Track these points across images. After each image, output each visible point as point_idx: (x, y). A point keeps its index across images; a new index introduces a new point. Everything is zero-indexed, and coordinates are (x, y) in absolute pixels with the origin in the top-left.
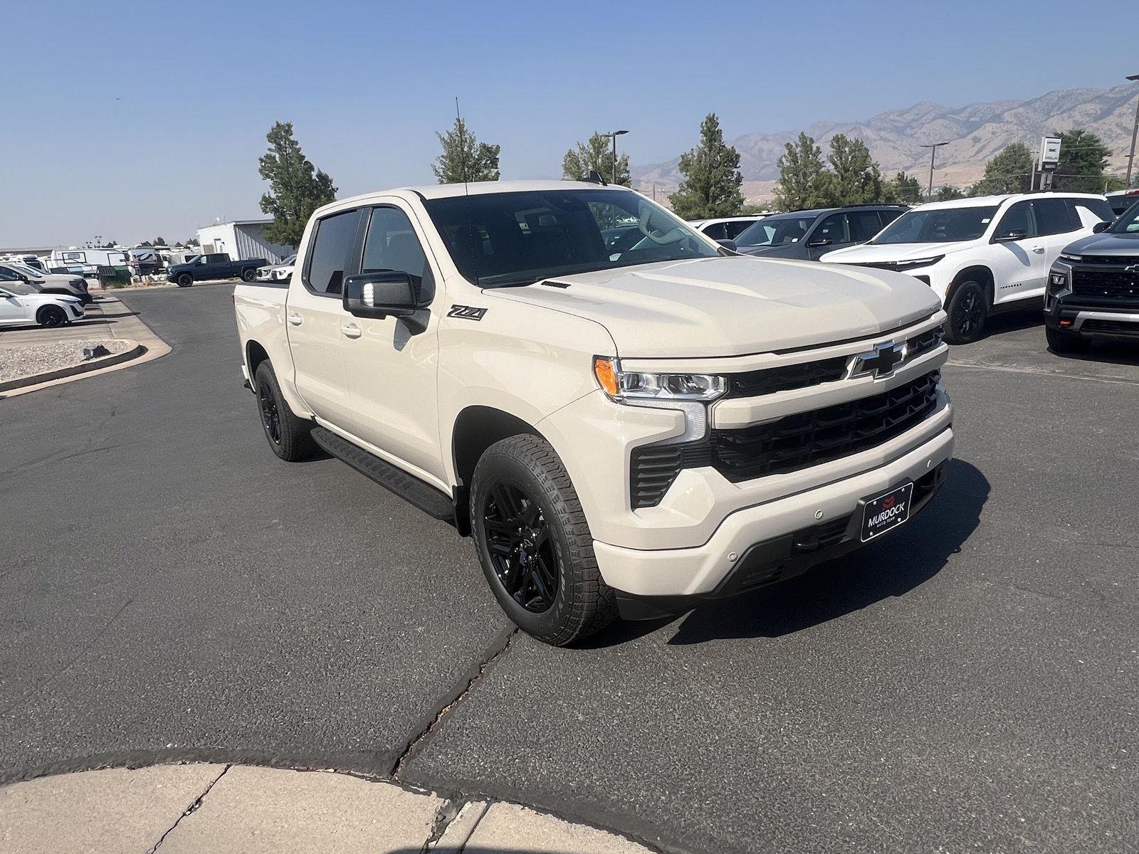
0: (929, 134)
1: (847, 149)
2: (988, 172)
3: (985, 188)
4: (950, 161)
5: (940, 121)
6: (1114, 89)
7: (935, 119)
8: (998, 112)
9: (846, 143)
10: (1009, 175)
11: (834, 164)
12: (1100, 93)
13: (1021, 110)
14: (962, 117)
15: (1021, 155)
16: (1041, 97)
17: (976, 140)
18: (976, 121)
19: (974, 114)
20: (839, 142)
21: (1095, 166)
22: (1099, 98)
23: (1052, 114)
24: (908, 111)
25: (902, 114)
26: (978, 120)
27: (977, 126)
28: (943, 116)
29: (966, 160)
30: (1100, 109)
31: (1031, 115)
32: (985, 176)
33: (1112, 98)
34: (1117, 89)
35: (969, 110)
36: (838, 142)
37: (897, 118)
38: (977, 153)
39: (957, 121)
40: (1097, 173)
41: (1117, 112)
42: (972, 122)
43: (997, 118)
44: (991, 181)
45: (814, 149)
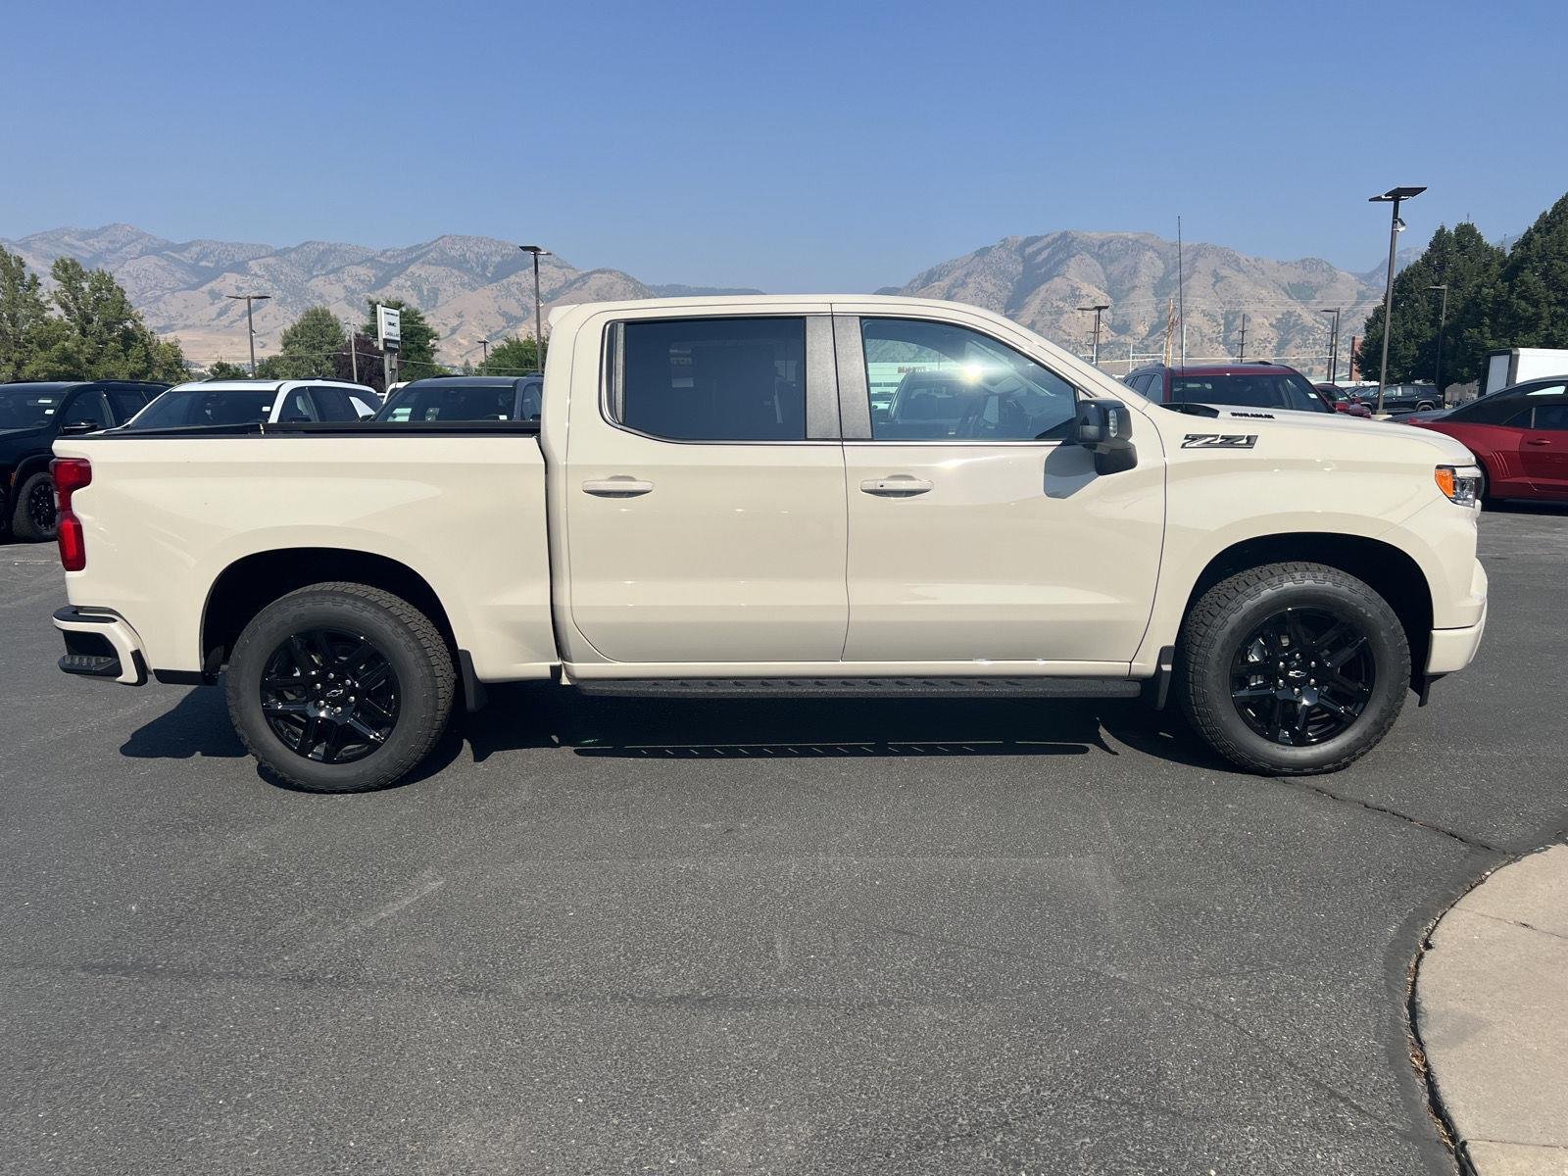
0: (138, 277)
1: (86, 285)
2: (286, 345)
3: (286, 368)
4: (180, 322)
5: (153, 259)
6: (385, 252)
7: (142, 254)
8: (239, 258)
9: (82, 275)
10: (317, 353)
11: (64, 306)
12: (370, 255)
13: (271, 260)
14: (187, 257)
15: (327, 326)
16: (298, 247)
17: (215, 295)
18: (208, 267)
19: (204, 256)
20: (68, 272)
21: (424, 350)
22: (370, 261)
23: (315, 273)
24: (95, 234)
25: (85, 236)
26: (211, 265)
27: (215, 273)
28: (156, 251)
29: (205, 323)
30: (374, 276)
31: (286, 270)
32: (282, 350)
33: (385, 264)
34: (388, 253)
35: (195, 249)
36: (66, 270)
37: (76, 243)
38: (220, 315)
39: (179, 263)
40: (429, 361)
41: (394, 282)
42: (202, 267)
43: (240, 268)
44: (293, 359)
45: (28, 278)
